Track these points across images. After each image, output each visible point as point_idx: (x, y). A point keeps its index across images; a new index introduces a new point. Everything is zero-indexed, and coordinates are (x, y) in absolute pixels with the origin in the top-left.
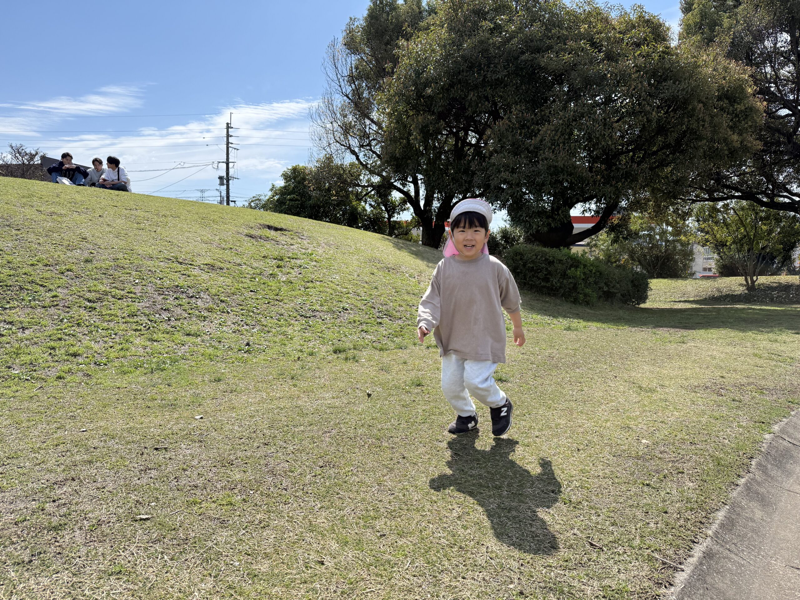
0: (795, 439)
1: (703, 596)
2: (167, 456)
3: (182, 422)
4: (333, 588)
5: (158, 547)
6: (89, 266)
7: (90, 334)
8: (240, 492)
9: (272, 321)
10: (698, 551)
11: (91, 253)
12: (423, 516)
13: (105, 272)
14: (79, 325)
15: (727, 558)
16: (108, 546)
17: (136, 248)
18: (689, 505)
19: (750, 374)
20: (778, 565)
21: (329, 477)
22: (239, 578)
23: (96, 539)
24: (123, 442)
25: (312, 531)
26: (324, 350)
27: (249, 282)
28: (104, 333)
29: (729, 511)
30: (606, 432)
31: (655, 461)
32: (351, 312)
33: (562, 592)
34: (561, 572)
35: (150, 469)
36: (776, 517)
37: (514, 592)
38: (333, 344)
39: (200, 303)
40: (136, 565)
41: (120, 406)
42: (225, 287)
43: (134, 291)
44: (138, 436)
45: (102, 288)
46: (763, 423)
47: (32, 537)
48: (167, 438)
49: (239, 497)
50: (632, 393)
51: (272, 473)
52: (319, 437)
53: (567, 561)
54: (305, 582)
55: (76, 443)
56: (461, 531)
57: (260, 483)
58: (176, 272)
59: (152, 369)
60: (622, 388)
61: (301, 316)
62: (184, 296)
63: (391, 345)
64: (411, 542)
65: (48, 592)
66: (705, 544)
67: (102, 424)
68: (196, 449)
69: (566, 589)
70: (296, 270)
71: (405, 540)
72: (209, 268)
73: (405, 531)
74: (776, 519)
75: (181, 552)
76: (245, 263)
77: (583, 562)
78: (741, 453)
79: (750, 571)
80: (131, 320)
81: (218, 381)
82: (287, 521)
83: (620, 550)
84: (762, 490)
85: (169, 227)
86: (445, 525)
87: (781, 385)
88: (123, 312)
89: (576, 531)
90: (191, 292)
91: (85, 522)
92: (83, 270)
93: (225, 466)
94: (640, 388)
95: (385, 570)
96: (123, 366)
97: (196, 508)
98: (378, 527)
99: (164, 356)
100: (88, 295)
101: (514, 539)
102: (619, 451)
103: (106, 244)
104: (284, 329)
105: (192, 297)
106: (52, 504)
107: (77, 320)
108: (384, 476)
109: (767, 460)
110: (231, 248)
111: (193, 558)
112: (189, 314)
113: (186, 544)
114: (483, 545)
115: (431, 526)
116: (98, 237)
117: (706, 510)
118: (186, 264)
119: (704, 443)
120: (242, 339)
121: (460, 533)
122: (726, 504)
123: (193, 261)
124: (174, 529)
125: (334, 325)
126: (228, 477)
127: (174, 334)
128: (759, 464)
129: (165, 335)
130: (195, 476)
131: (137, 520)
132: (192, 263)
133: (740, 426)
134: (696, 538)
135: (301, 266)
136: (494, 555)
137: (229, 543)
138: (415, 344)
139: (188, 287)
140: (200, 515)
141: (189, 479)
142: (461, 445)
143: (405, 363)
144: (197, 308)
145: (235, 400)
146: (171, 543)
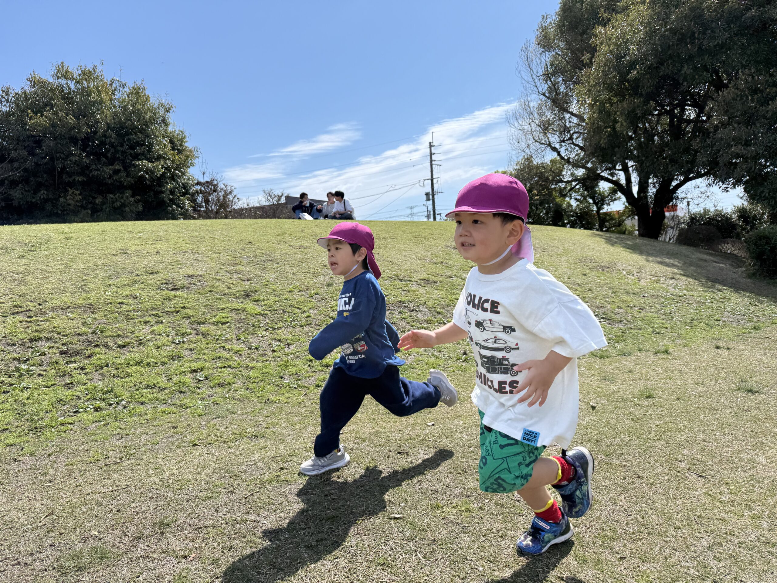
2: (409, 461)
5: (411, 544)
8: (476, 499)
12: (667, 542)
16: (372, 539)
23: (361, 532)
24: (372, 445)
39: (420, 315)
40: (396, 559)
41: (365, 413)
42: (440, 299)
44: (383, 440)
48: (407, 443)
49: (476, 505)
56: (713, 563)
58: (398, 289)
62: (406, 310)
63: (612, 352)
64: (656, 568)
71: (648, 566)
73: (648, 555)
75: (431, 552)
76: (455, 275)
86: (693, 554)
90: (412, 306)
92: (326, 293)
93: (460, 474)
97: (439, 512)
98: (617, 549)
105: (413, 310)
108: (618, 495)
110: (442, 262)
111: (442, 558)
112: (412, 326)
113: (435, 545)
115: (677, 553)
118: (406, 281)
120: (459, 349)
121: (711, 564)
123: (411, 277)
124: (423, 530)
126: (463, 484)
130: (434, 481)
131: (391, 518)
132: (411, 279)
137: (472, 548)
138: (640, 350)
139: (409, 301)
140: (443, 519)
141: (430, 484)
142: (705, 466)
143: (630, 371)
144: (418, 320)
145: (460, 408)
146: (422, 542)
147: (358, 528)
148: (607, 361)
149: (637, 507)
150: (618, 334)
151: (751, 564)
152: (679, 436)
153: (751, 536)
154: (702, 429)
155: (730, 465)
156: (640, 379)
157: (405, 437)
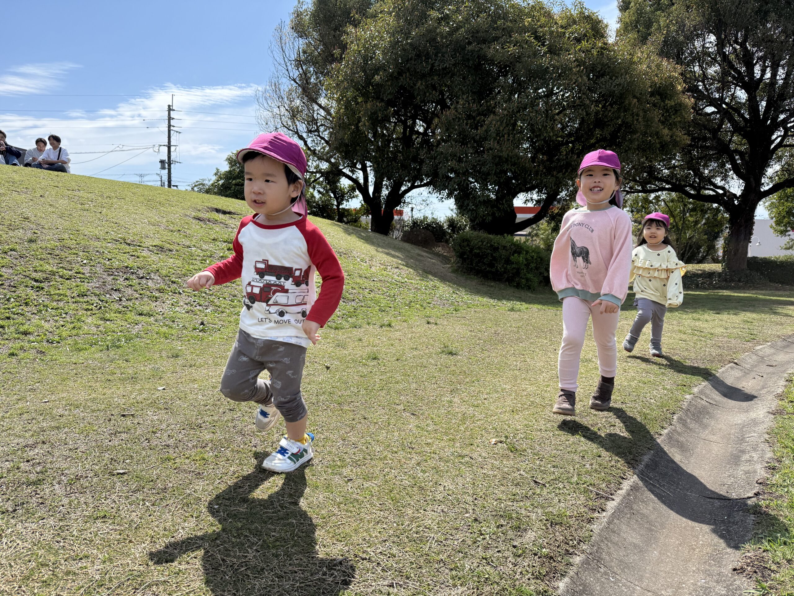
0: (711, 399)
1: (630, 519)
2: (136, 422)
3: (145, 393)
4: (308, 522)
5: (138, 495)
6: (34, 246)
7: (39, 314)
8: (211, 449)
9: (226, 302)
10: (626, 485)
11: (35, 233)
12: (386, 464)
13: (50, 252)
14: (27, 304)
16: (89, 495)
17: (82, 228)
18: (619, 450)
19: (675, 347)
20: (693, 496)
23: (76, 491)
24: (88, 411)
27: (199, 264)
28: (53, 312)
29: (653, 455)
30: (547, 395)
31: (590, 417)
33: (512, 518)
34: (510, 503)
35: (120, 433)
36: (692, 460)
37: (469, 519)
39: (150, 283)
40: (119, 510)
41: (79, 380)
42: (175, 268)
43: (82, 271)
44: (103, 406)
45: (49, 268)
46: (685, 386)
47: (12, 491)
48: (132, 407)
49: (211, 454)
51: (241, 433)
53: (514, 495)
54: (282, 519)
55: (41, 412)
56: (420, 474)
57: (229, 441)
58: (124, 253)
59: (108, 346)
62: (134, 277)
63: (346, 324)
64: (376, 484)
65: (37, 534)
66: (632, 480)
67: (64, 395)
68: (162, 414)
69: (514, 516)
71: (370, 483)
72: (158, 250)
73: (370, 476)
74: (693, 461)
75: (161, 499)
76: (194, 246)
77: (528, 496)
78: (665, 410)
79: (670, 501)
80: (81, 300)
81: (176, 357)
83: (561, 485)
84: (681, 439)
85: (115, 209)
86: (406, 470)
87: (702, 355)
88: (71, 291)
89: (522, 472)
90: (141, 273)
91: (63, 478)
92: (27, 250)
93: (194, 429)
95: (353, 506)
96: (76, 343)
97: (170, 464)
98: (345, 474)
99: (118, 334)
100: (34, 275)
101: (468, 480)
103: (49, 224)
104: (237, 309)
105: (142, 278)
106: (26, 464)
107: (25, 300)
109: (687, 415)
110: (179, 230)
111: (174, 503)
112: (141, 294)
113: (165, 492)
114: (440, 485)
115: (393, 471)
116: (41, 217)
117: (634, 454)
118: (134, 245)
120: (196, 319)
121: (419, 476)
122: (650, 450)
123: (141, 242)
124: (152, 481)
126: (198, 437)
127: (126, 314)
128: (680, 419)
129: (118, 315)
130: (165, 437)
131: (114, 475)
132: (140, 244)
133: (664, 389)
134: (625, 475)
137: (206, 491)
138: (369, 324)
139: (138, 267)
140: (175, 469)
141: (160, 440)
142: (416, 407)
143: (360, 340)
144: (148, 288)
145: (196, 373)
146: (150, 492)
147: (71, 487)
148: (340, 332)
149: (363, 441)
150: (351, 311)
151: (447, 472)
152: (398, 386)
153: (448, 452)
154: (414, 381)
155: (435, 405)
156: (368, 346)
157: (130, 401)
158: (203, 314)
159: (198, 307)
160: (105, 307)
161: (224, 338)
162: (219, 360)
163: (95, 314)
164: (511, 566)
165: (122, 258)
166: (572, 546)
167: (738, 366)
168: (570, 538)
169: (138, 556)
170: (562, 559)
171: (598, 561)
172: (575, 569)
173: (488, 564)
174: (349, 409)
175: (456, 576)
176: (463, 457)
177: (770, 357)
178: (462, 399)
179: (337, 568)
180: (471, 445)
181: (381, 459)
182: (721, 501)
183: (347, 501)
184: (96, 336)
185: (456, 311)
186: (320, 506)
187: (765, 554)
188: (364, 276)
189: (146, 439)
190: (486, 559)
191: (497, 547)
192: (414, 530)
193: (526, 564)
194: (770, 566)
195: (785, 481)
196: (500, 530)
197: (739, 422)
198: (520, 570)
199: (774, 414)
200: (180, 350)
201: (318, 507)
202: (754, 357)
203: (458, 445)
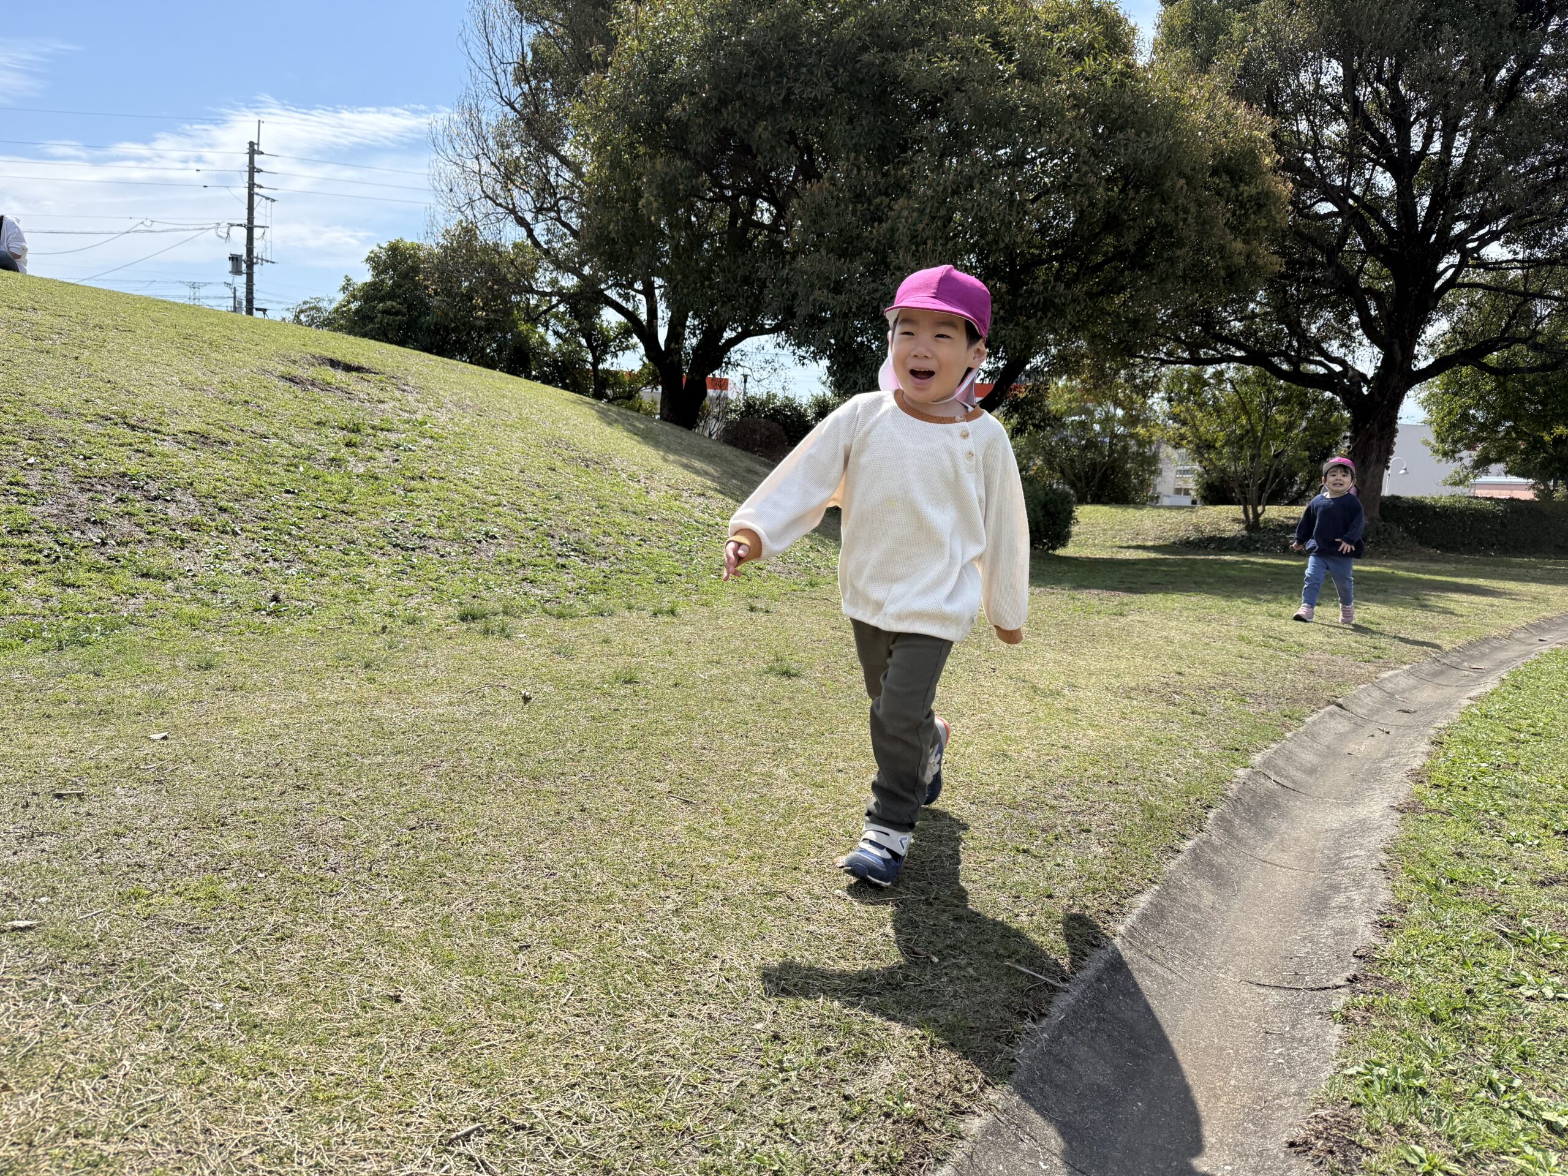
0: (1286, 777)
1: (1096, 1032)
2: (82, 810)
3: (121, 746)
4: (414, 1042)
5: (48, 979)
8: (235, 874)
9: (330, 553)
12: (609, 911)
15: (1146, 971)
17: (33, 390)
18: (1091, 884)
19: (1227, 670)
20: (1229, 981)
21: (428, 847)
22: (222, 1031)
25: (383, 944)
26: (440, 614)
27: (283, 473)
29: (1159, 894)
31: (1043, 812)
32: (504, 542)
33: (850, 1032)
35: (42, 834)
36: (1236, 904)
37: (763, 1036)
38: (461, 604)
39: (172, 511)
42: (230, 481)
43: (24, 480)
44: (20, 773)
46: (1237, 750)
48: (85, 776)
49: (234, 885)
50: (1018, 698)
51: (309, 839)
52: (414, 775)
53: (865, 980)
54: (359, 1034)
56: (678, 935)
57: (280, 857)
58: (121, 445)
59: (60, 642)
60: (1001, 691)
61: (395, 546)
62: (138, 495)
63: (581, 607)
64: (579, 957)
68: (148, 795)
69: (857, 1027)
70: (387, 452)
71: (566, 955)
72: (196, 441)
73: (569, 937)
74: (1237, 906)
75: (99, 988)
76: (276, 435)
77: (894, 983)
78: (1192, 799)
79: (1182, 991)
80: (16, 541)
81: (207, 669)
82: (333, 926)
84: (1219, 860)
85: (109, 351)
86: (649, 925)
87: (1276, 688)
89: (888, 931)
90: (153, 488)
93: (209, 828)
94: (1035, 689)
95: (521, 1007)
97: (138, 906)
98: (516, 934)
99: (90, 616)
101: (775, 946)
102: (983, 795)
104: (356, 570)
105: (156, 498)
108: (538, 842)
109: (1235, 811)
110: (246, 402)
111: (125, 997)
112: (149, 533)
113: (111, 972)
114: (716, 957)
115: (621, 927)
117: (1120, 892)
118: (145, 430)
119: (1132, 782)
120: (264, 589)
121: (674, 938)
122: (1154, 882)
123: (160, 424)
124: (87, 946)
125: (465, 566)
126: (213, 847)
127: (113, 573)
128: (1221, 818)
129: (93, 575)
130: (141, 846)
132: (159, 428)
133: (1197, 755)
135: (398, 446)
136: (734, 974)
137: (205, 969)
138: (630, 608)
139: (148, 476)
140: (146, 919)
141: (128, 853)
142: (696, 786)
143: (606, 641)
144: (166, 521)
145: (240, 705)
146: (78, 972)
148: (566, 623)
149: (570, 860)
151: (734, 929)
152: (666, 742)
153: (744, 885)
154: (703, 730)
155: (736, 783)
156: (620, 654)
157: (82, 765)
158: (280, 579)
159: (271, 563)
160: (67, 557)
161: (316, 631)
162: (297, 678)
163: (44, 572)
164: (832, 1142)
165: (114, 456)
166: (968, 1096)
167: (1344, 712)
168: (966, 1078)
169: (13, 1123)
170: (943, 1124)
171: (1019, 1126)
172: (966, 1146)
173: (785, 1137)
174: (553, 789)
175: (712, 1168)
176: (772, 895)
177: (1407, 695)
178: (792, 769)
179: (456, 1150)
180: (795, 869)
181: (600, 901)
182: (1282, 992)
183: (509, 994)
184: (40, 619)
185: (812, 585)
186: (449, 1005)
187: (1354, 1112)
188: (631, 509)
189: (98, 851)
190: (782, 1127)
191: (810, 1099)
192: (641, 1060)
193: (864, 1138)
194: (1361, 1140)
195: (1408, 952)
196: (823, 1059)
197: (1335, 825)
198: (849, 1152)
199: (1402, 812)
200: (217, 654)
201: (442, 1009)
202: (1377, 694)
203: (767, 869)
